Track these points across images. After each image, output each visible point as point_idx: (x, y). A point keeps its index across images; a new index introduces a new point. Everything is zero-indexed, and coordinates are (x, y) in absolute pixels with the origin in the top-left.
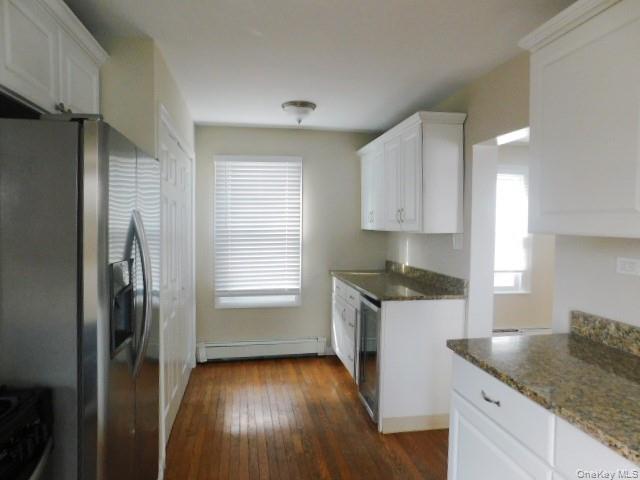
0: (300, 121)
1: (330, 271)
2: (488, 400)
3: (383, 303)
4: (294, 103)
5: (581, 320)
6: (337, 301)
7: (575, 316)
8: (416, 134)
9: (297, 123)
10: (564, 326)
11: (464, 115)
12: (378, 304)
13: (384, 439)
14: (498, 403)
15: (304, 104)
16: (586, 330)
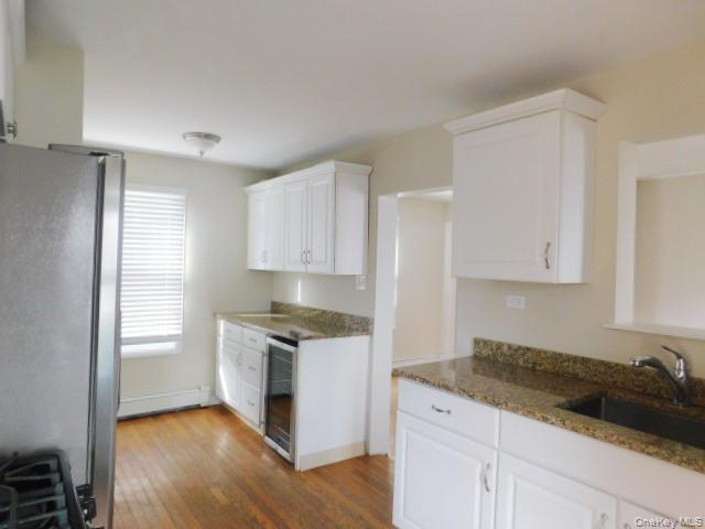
0: (202, 153)
1: (215, 315)
2: (439, 411)
3: (301, 343)
4: (199, 135)
5: (482, 344)
6: (225, 345)
7: (477, 342)
8: (328, 181)
9: (199, 155)
10: (468, 350)
11: (370, 168)
12: (294, 344)
13: (303, 476)
14: (449, 412)
15: (208, 136)
16: (485, 352)
